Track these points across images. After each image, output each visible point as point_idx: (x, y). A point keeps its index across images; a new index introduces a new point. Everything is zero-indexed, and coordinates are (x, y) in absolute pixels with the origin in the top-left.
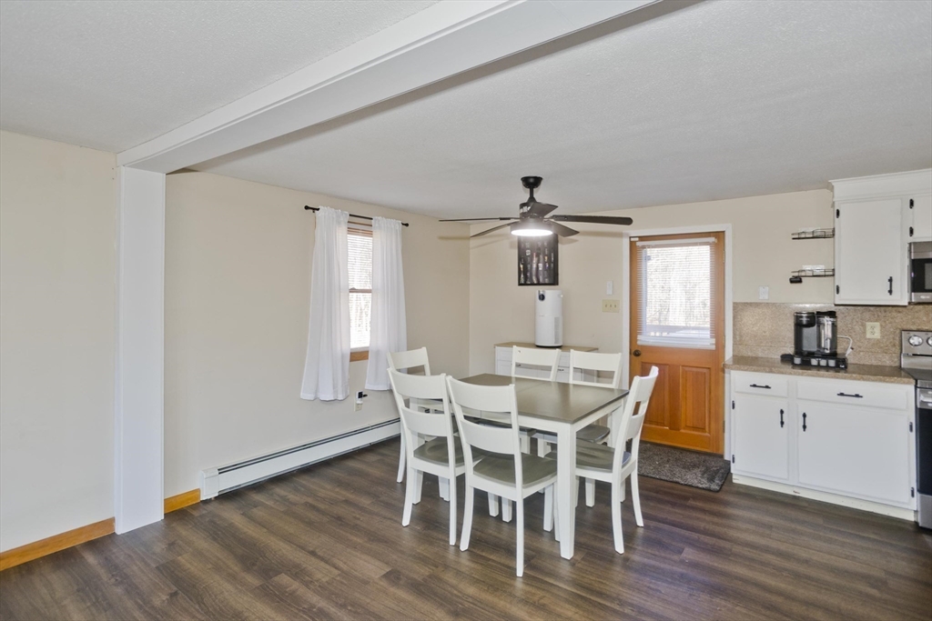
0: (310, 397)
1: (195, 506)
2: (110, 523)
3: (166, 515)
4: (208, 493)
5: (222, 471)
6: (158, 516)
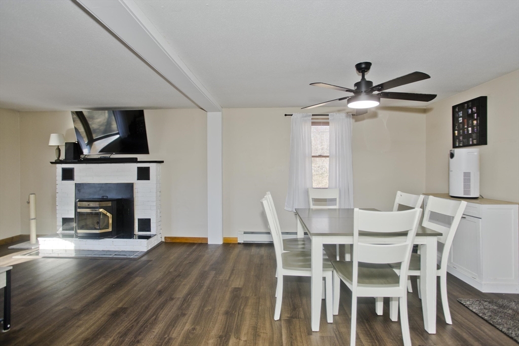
0: (290, 209)
1: (234, 244)
2: (206, 239)
3: (224, 244)
4: (240, 240)
5: (245, 233)
6: (221, 242)
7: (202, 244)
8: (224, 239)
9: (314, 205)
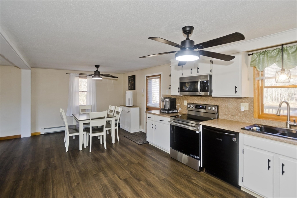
0: (69, 115)
1: (39, 135)
2: (20, 135)
3: (32, 136)
4: (42, 133)
5: (45, 129)
6: (30, 135)
7: (18, 138)
8: (32, 134)
9: (81, 112)
